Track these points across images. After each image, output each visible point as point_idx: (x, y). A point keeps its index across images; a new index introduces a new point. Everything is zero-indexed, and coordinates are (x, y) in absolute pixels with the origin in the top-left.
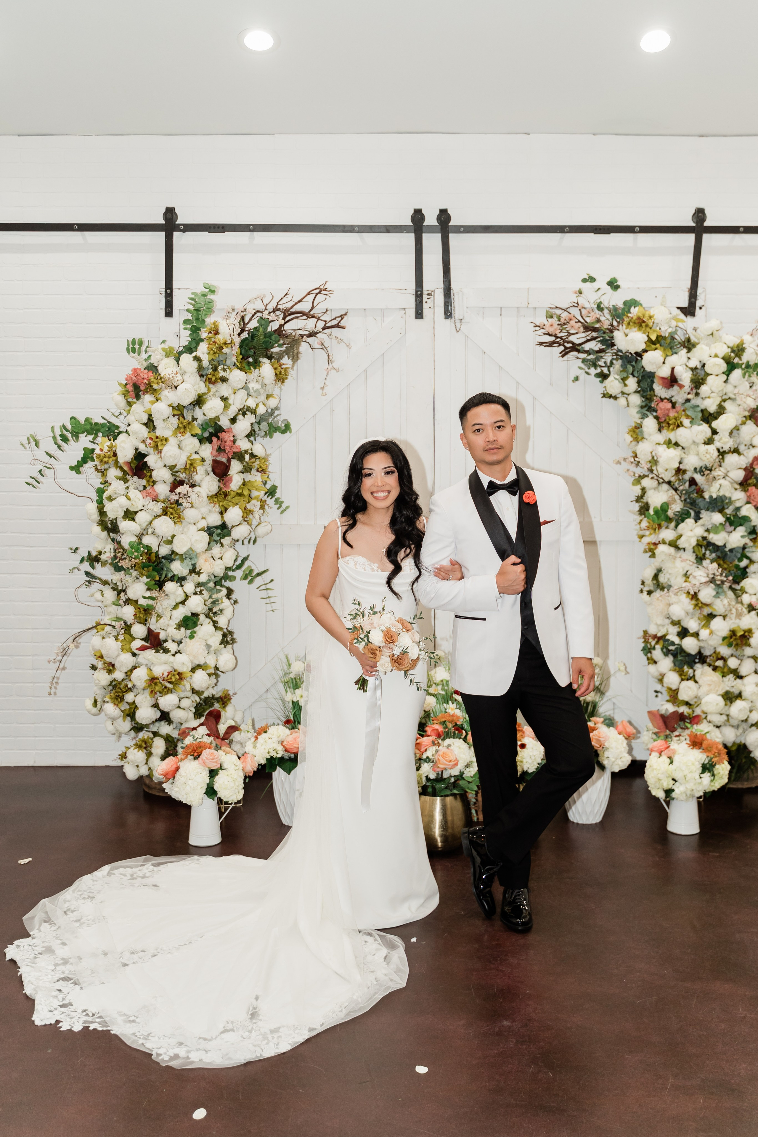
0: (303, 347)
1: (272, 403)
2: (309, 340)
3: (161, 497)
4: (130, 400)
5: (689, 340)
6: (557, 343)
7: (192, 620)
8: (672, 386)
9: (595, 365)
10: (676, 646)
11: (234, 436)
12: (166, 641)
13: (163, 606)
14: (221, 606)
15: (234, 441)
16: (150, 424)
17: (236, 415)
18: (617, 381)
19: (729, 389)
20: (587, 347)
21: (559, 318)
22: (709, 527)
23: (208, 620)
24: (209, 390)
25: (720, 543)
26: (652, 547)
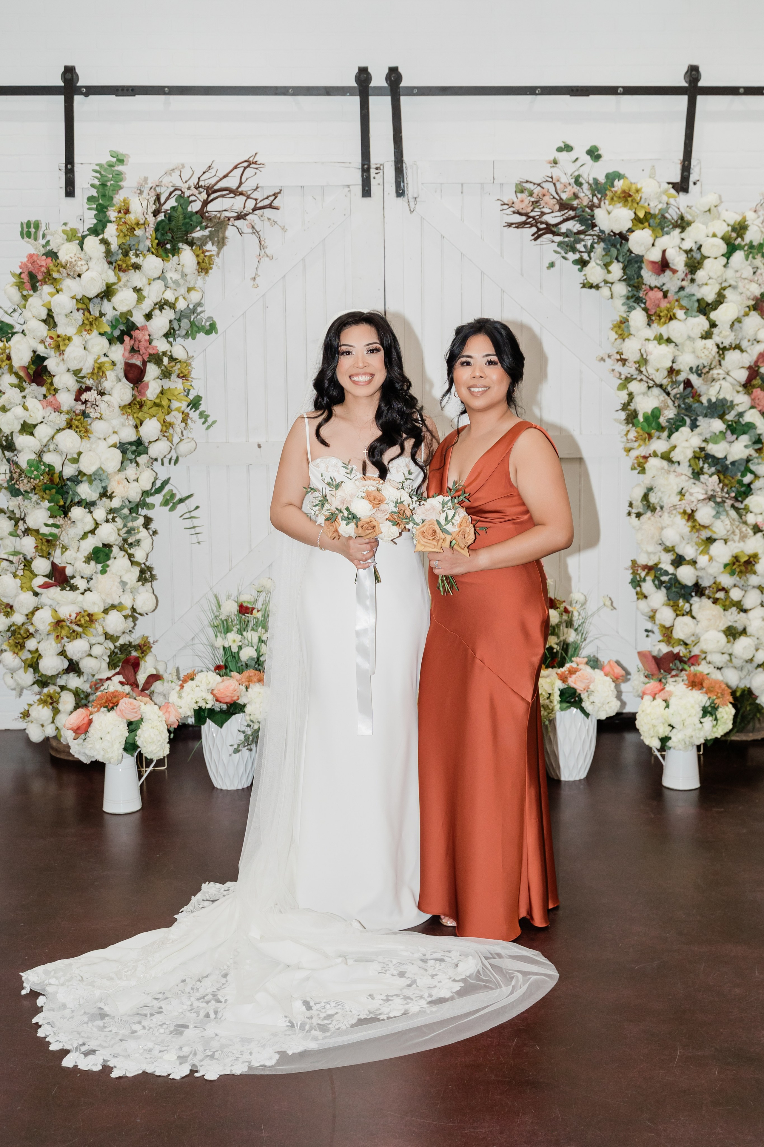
0: (230, 232)
1: (195, 297)
2: (238, 223)
3: (65, 408)
4: (25, 293)
5: (682, 218)
6: (528, 223)
7: (104, 552)
8: (663, 271)
9: (574, 250)
10: (670, 576)
11: (149, 335)
12: (73, 577)
13: (69, 536)
14: (138, 537)
15: (150, 342)
16: (50, 320)
17: (152, 310)
18: (599, 267)
19: (729, 273)
20: (563, 228)
21: (531, 194)
22: (708, 436)
23: (123, 553)
24: (119, 280)
25: (720, 455)
26: (641, 460)
